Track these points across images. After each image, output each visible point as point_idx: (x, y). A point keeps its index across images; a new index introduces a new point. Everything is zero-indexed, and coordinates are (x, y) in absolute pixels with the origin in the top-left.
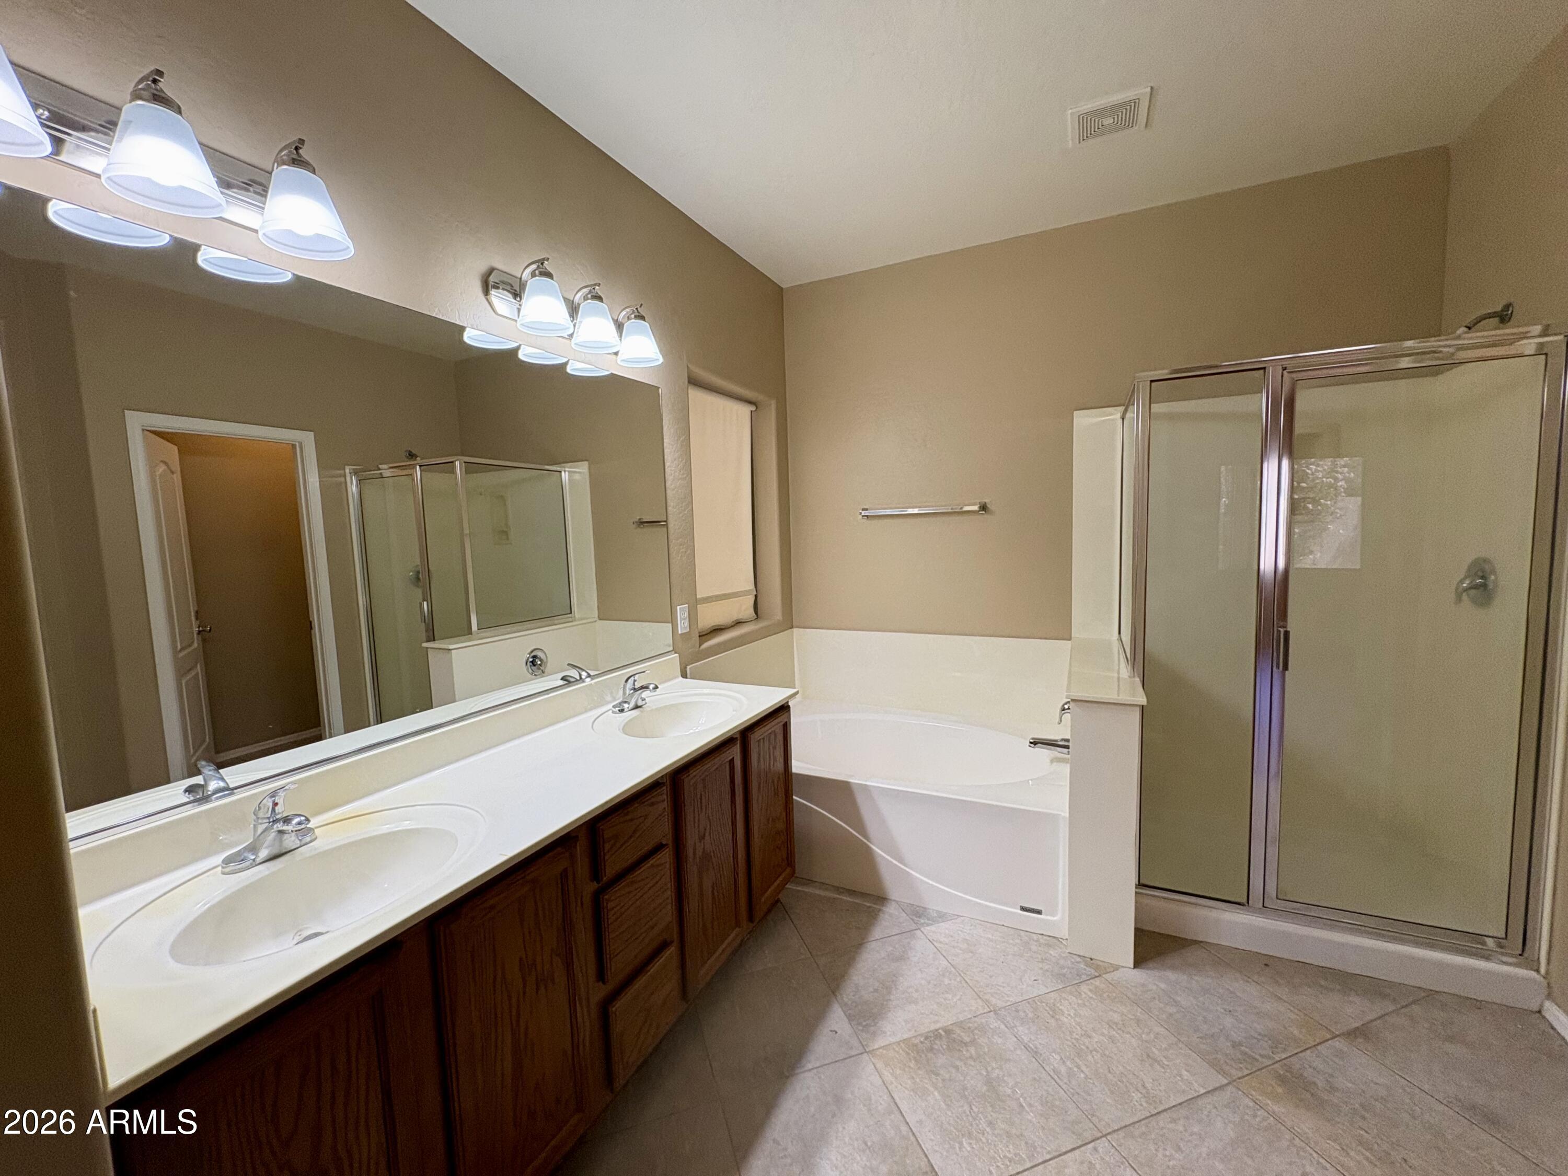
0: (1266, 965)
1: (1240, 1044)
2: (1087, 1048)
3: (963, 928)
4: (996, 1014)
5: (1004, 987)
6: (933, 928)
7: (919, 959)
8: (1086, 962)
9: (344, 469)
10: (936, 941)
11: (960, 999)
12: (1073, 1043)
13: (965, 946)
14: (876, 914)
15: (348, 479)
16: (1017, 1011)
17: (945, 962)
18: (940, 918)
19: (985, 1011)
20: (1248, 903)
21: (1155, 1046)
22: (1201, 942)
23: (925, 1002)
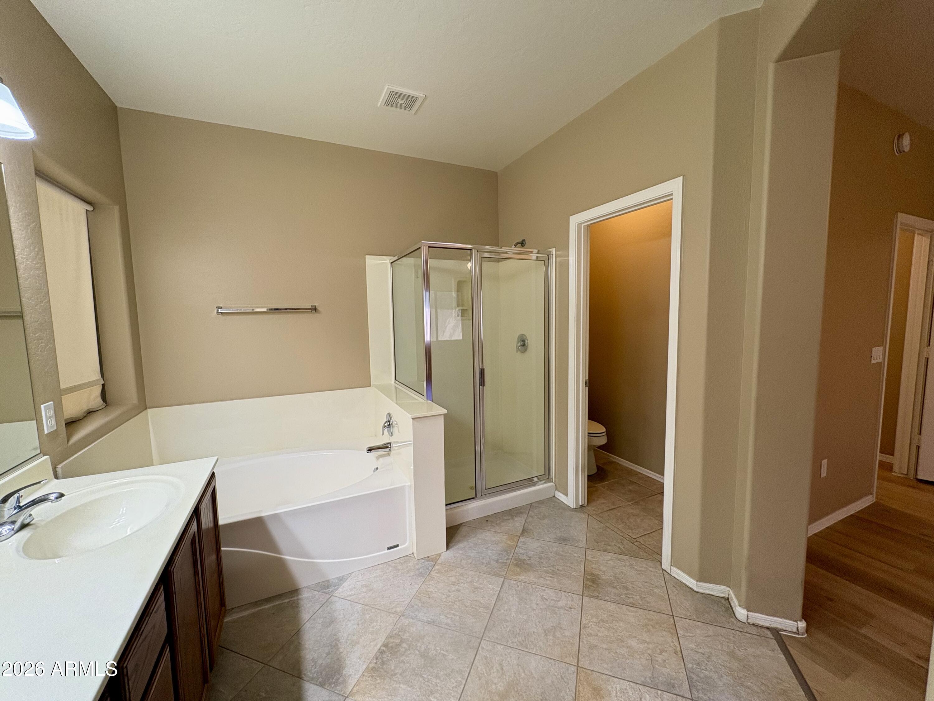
0: (487, 521)
1: (498, 560)
2: (452, 602)
3: (358, 579)
4: (403, 615)
5: (399, 598)
6: (340, 590)
7: (343, 614)
8: (426, 560)
10: (347, 597)
11: (381, 622)
12: (445, 605)
13: (364, 590)
14: (298, 604)
16: (413, 607)
17: (360, 606)
18: (340, 581)
19: (398, 618)
20: (476, 496)
21: (474, 582)
22: (462, 523)
23: (363, 638)
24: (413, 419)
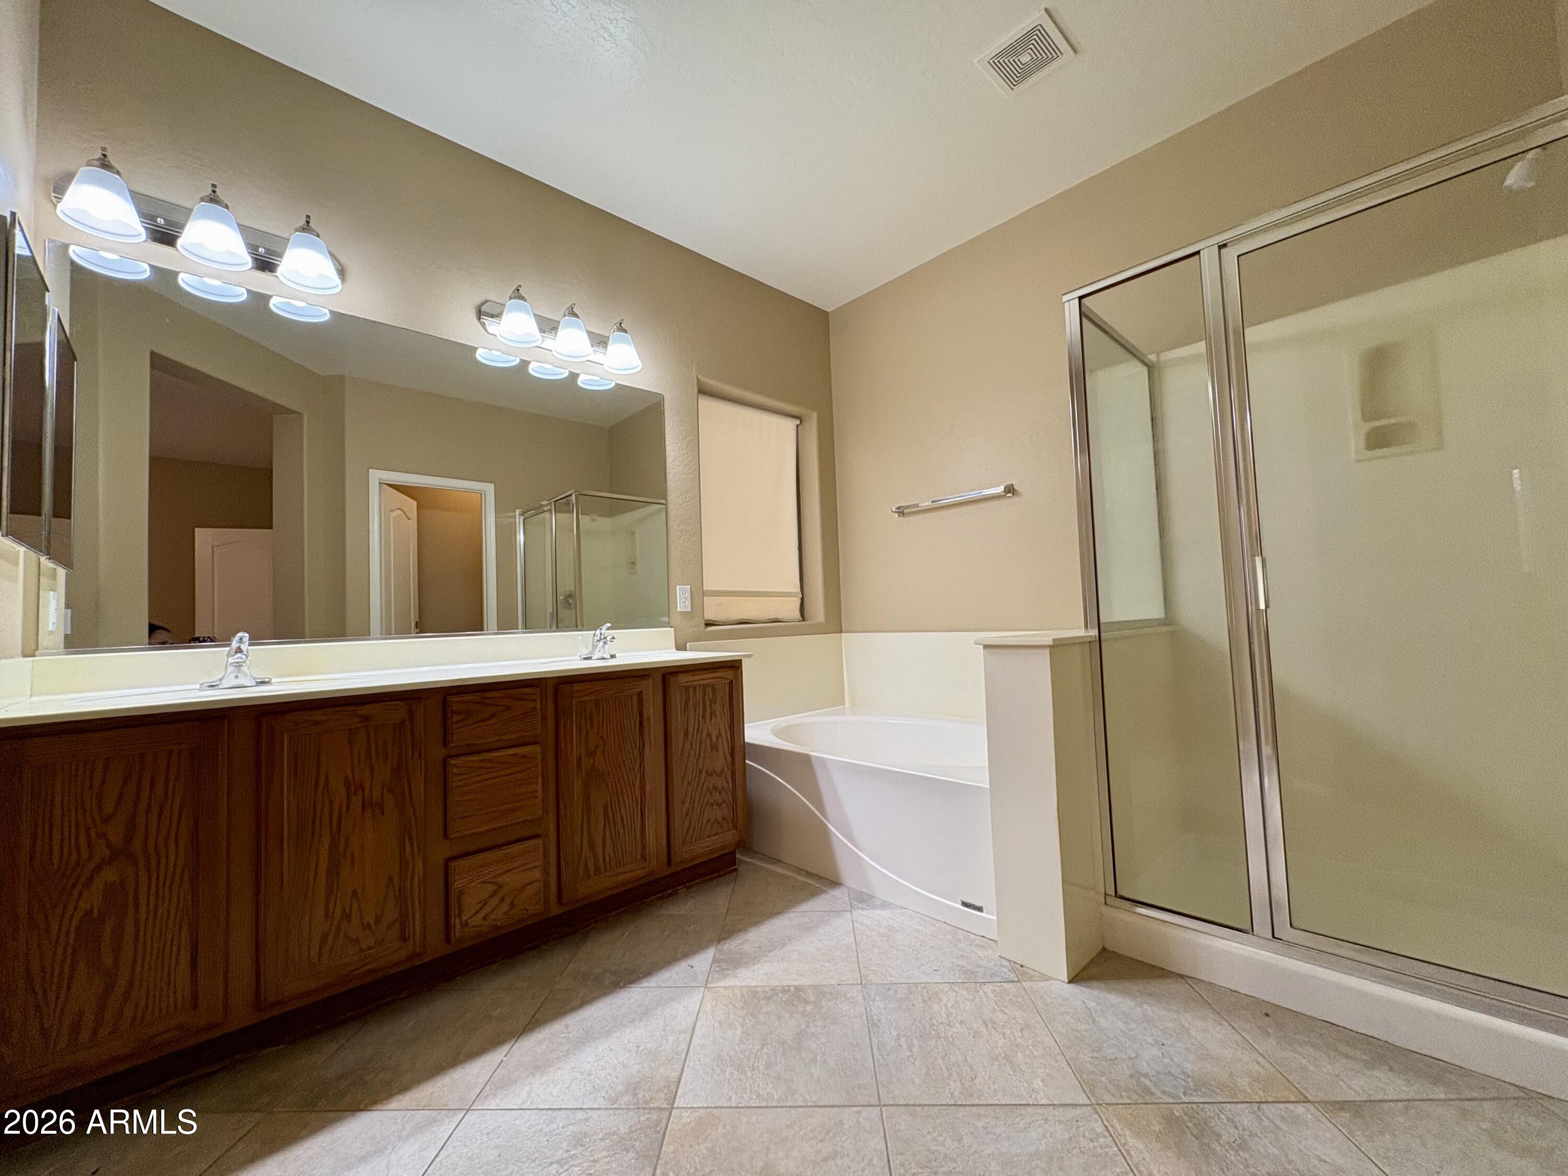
0: (1266, 1015)
1: (1144, 1075)
3: (896, 917)
4: (863, 986)
5: (894, 969)
6: (865, 912)
7: (828, 932)
8: (1013, 967)
9: (515, 512)
10: (858, 922)
11: (836, 969)
13: (884, 931)
14: (818, 894)
15: (517, 520)
16: (889, 989)
17: (852, 940)
18: (882, 906)
19: (854, 982)
20: (1253, 931)
21: (1023, 1051)
22: (1183, 975)
23: (799, 964)
24: (986, 647)
